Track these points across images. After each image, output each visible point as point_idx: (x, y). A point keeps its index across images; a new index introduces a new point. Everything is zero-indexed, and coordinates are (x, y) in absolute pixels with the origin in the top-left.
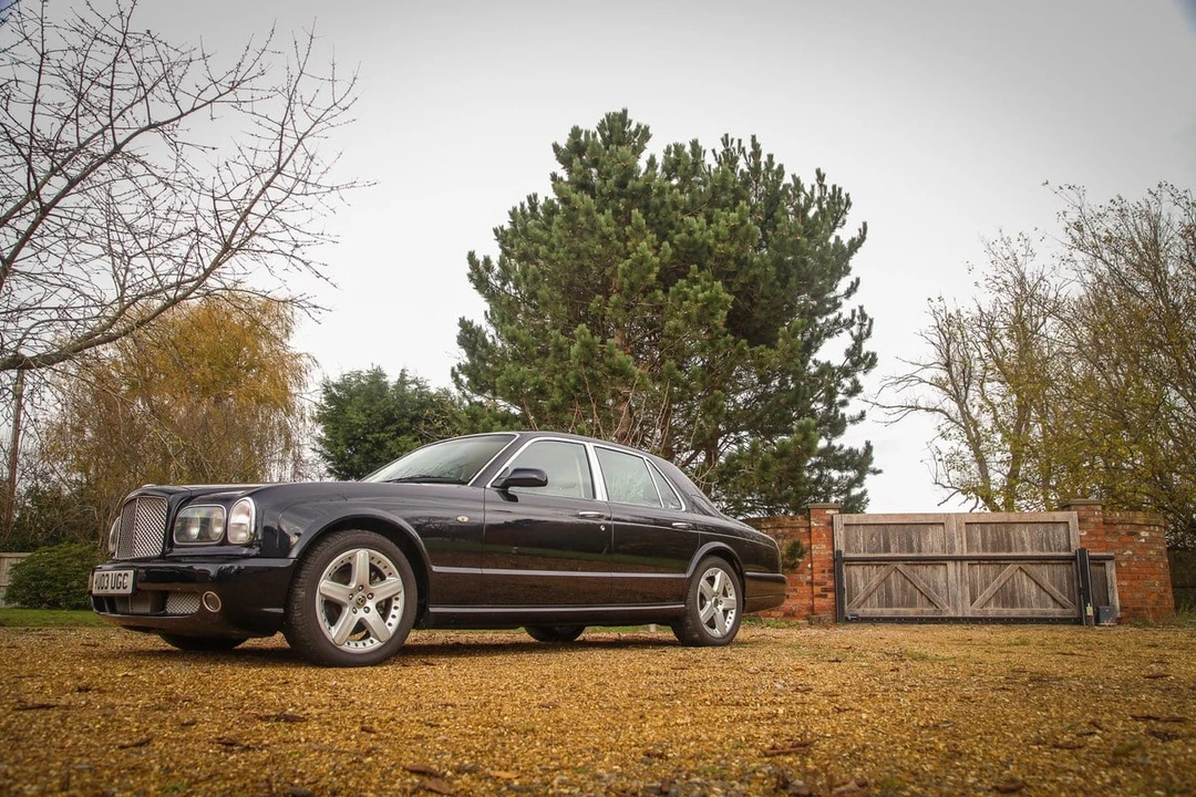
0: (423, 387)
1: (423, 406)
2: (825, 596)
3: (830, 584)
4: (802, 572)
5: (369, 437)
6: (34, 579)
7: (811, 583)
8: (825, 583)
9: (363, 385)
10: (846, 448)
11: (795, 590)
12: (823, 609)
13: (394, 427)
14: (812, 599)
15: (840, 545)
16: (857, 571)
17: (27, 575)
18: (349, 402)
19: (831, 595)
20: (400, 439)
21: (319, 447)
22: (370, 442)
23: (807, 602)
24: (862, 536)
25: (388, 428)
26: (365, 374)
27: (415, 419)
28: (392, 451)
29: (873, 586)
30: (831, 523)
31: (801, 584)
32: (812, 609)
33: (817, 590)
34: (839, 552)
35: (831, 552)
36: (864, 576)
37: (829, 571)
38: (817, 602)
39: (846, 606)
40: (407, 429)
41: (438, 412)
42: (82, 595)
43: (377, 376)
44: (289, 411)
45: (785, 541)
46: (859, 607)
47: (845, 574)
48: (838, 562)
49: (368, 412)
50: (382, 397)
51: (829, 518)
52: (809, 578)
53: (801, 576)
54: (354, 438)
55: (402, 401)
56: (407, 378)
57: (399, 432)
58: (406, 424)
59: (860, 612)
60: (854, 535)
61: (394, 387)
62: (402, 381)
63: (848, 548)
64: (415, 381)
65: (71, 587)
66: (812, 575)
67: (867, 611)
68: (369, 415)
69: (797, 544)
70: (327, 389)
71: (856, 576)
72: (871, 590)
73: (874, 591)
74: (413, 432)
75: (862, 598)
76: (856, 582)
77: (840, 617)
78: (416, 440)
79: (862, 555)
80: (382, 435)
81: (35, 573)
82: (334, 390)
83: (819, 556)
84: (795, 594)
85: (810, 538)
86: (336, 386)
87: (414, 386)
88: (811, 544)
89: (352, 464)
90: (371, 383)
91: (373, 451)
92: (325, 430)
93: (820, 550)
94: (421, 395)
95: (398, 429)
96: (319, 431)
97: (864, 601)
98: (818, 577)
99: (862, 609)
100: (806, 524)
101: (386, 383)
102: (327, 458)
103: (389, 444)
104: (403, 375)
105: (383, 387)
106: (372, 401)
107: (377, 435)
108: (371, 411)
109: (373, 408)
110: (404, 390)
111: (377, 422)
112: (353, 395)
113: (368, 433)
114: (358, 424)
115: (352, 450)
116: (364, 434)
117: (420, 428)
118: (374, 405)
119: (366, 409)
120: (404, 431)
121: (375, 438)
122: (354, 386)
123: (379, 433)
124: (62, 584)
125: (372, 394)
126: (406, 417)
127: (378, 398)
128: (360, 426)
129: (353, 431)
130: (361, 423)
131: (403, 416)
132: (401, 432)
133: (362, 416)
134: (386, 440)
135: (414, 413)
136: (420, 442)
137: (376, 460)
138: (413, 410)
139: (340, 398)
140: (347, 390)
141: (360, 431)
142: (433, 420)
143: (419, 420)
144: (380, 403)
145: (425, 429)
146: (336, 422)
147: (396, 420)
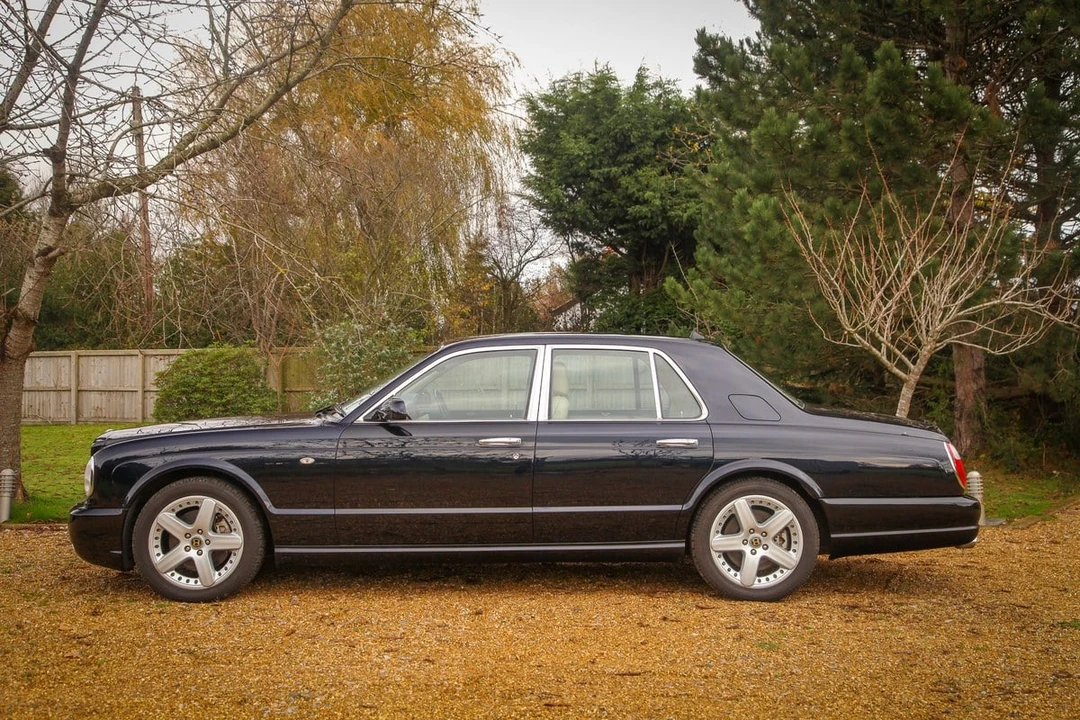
0: (669, 93)
1: (670, 121)
5: (595, 173)
6: (184, 392)
9: (584, 96)
13: (630, 157)
17: (176, 387)
18: (564, 123)
20: (639, 172)
21: (529, 192)
22: (597, 180)
25: (621, 158)
26: (585, 78)
27: (661, 142)
28: (630, 191)
40: (650, 157)
41: (694, 128)
43: (603, 80)
44: (487, 132)
49: (591, 135)
50: (611, 112)
54: (575, 175)
55: (641, 116)
56: (649, 82)
57: (638, 163)
58: (648, 150)
61: (628, 94)
62: (640, 86)
64: (658, 84)
65: (228, 402)
68: (594, 141)
70: (532, 106)
74: (659, 161)
78: (663, 173)
80: (614, 169)
81: (185, 384)
82: (541, 105)
86: (546, 99)
87: (658, 92)
89: (574, 213)
90: (595, 92)
91: (601, 192)
92: (536, 163)
94: (668, 103)
95: (637, 158)
96: (527, 165)
101: (615, 90)
102: (538, 205)
103: (624, 181)
104: (640, 77)
105: (612, 97)
106: (597, 118)
107: (606, 170)
108: (596, 134)
109: (599, 130)
110: (643, 98)
111: (606, 150)
112: (569, 111)
113: (593, 167)
114: (578, 156)
115: (573, 191)
116: (588, 169)
117: (669, 155)
118: (600, 124)
119: (589, 131)
120: (646, 161)
121: (603, 174)
122: (571, 98)
123: (609, 165)
124: (218, 397)
125: (597, 108)
126: (648, 139)
127: (606, 113)
128: (582, 158)
129: (572, 165)
130: (582, 153)
131: (643, 139)
132: (642, 161)
133: (583, 142)
134: (620, 176)
135: (659, 133)
136: (670, 176)
137: (606, 204)
138: (657, 128)
139: (551, 116)
140: (561, 104)
141: (582, 164)
142: (686, 141)
143: (665, 143)
144: (609, 121)
145: (675, 156)
146: (550, 151)
147: (633, 145)
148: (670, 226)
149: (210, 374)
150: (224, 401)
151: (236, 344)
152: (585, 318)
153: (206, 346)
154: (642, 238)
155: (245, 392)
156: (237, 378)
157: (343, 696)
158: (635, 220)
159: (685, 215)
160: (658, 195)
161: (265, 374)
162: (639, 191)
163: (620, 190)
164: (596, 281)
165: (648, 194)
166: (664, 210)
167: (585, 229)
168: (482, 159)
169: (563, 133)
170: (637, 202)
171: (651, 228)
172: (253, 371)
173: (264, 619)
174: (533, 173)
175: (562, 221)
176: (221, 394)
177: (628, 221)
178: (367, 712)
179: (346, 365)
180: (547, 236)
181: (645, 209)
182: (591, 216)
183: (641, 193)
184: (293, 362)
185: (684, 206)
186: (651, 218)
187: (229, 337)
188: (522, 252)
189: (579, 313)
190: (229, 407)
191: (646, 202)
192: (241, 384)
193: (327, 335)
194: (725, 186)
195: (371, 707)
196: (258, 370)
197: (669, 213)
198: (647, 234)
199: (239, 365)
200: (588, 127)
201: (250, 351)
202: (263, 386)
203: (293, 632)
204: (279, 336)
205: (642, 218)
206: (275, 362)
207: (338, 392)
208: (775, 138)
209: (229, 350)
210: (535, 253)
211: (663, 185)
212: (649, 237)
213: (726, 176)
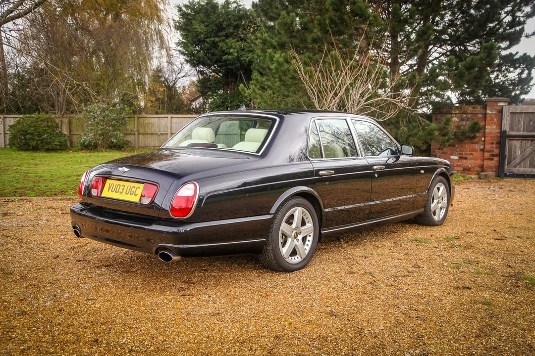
0: (240, 6)
1: (241, 18)
2: (492, 159)
3: (497, 151)
4: (477, 143)
5: (208, 40)
6: (22, 134)
7: (483, 150)
8: (493, 151)
9: (202, 6)
10: (520, 54)
11: (472, 154)
12: (490, 167)
13: (223, 33)
14: (483, 160)
15: (506, 127)
16: (517, 144)
17: (18, 132)
18: (194, 18)
19: (496, 159)
20: (227, 41)
21: (179, 48)
22: (209, 43)
23: (479, 162)
24: (522, 120)
25: (219, 34)
27: (237, 27)
28: (223, 49)
29: (527, 154)
30: (501, 111)
31: (476, 151)
32: (482, 167)
33: (487, 155)
34: (505, 132)
35: (499, 131)
36: (521, 147)
37: (497, 143)
38: (487, 163)
39: (506, 167)
40: (232, 34)
41: (251, 22)
42: (50, 143)
44: (160, 21)
45: (468, 123)
46: (515, 167)
47: (507, 146)
48: (503, 138)
49: (206, 23)
50: (214, 13)
51: (500, 108)
52: (482, 147)
53: (476, 146)
54: (199, 41)
55: (228, 15)
56: (231, 1)
57: (227, 36)
58: (231, 31)
59: (516, 170)
60: (517, 120)
61: (222, 5)
62: (227, 2)
63: (511, 129)
64: (235, 2)
65: (43, 139)
66: (484, 145)
67: (521, 170)
68: (207, 26)
69: (476, 124)
70: (180, 10)
71: (515, 147)
72: (525, 156)
73: (527, 157)
74: (236, 35)
75: (518, 161)
76: (515, 150)
77: (501, 173)
78: (238, 41)
79: (521, 133)
80: (217, 39)
81: (22, 131)
82: (184, 9)
83: (490, 133)
84: (471, 156)
85: (485, 120)
86: (186, 6)
87: (235, 5)
88: (485, 125)
89: (199, 57)
91: (211, 49)
92: (182, 35)
93: (491, 129)
94: (240, 10)
95: (226, 34)
96: (178, 36)
97: (520, 163)
98: (488, 147)
99: (517, 168)
100: (483, 111)
102: (183, 54)
103: (221, 44)
105: (215, 7)
106: (209, 16)
107: (213, 39)
108: (208, 22)
109: (210, 21)
110: (228, 8)
111: (213, 30)
112: (197, 12)
113: (207, 38)
114: (201, 32)
115: (199, 48)
116: (205, 38)
117: (240, 33)
118: (210, 18)
119: (205, 22)
120: (230, 35)
121: (211, 41)
122: (197, 6)
123: (214, 37)
124: (38, 137)
125: (208, 11)
126: (231, 26)
127: (212, 14)
128: (203, 33)
129: (198, 36)
130: (202, 31)
131: (229, 25)
132: (228, 36)
133: (202, 26)
134: (219, 42)
135: (236, 23)
136: (241, 43)
137: (213, 54)
138: (235, 21)
139: (189, 14)
140: (193, 9)
141: (202, 36)
142: (247, 27)
143: (239, 28)
144: (213, 17)
145: (242, 34)
146: (188, 30)
147: (224, 28)
148: (241, 64)
149: (34, 126)
150: (41, 138)
151: (47, 113)
152: (204, 103)
153: (32, 114)
154: (228, 69)
155: (51, 134)
156: (47, 128)
157: (78, 294)
158: (225, 61)
159: (247, 59)
160: (236, 51)
161: (61, 126)
162: (227, 49)
163: (219, 48)
164: (209, 88)
165: (232, 50)
166: (238, 57)
167: (204, 65)
168: (159, 32)
169: (194, 22)
170: (226, 54)
171: (233, 64)
172: (55, 125)
173: (44, 249)
174: (181, 40)
175: (194, 61)
176: (40, 135)
177: (223, 62)
178: (90, 303)
179: (98, 123)
180: (187, 67)
181: (230, 57)
182: (206, 59)
183: (228, 50)
184: (74, 121)
185: (247, 55)
186: (233, 60)
187: (44, 110)
188: (177, 74)
189: (202, 101)
190: (44, 141)
191: (230, 54)
192: (49, 131)
193: (88, 109)
194: (265, 44)
195: (92, 300)
196: (57, 124)
197: (240, 59)
198: (231, 67)
199: (48, 122)
200: (205, 19)
201: (53, 116)
202: (60, 132)
203: (58, 256)
204: (67, 110)
205: (228, 60)
206: (66, 121)
207: (94, 135)
208: (286, 24)
209: (43, 115)
210: (183, 75)
211: (238, 46)
212: (232, 68)
213: (266, 40)
